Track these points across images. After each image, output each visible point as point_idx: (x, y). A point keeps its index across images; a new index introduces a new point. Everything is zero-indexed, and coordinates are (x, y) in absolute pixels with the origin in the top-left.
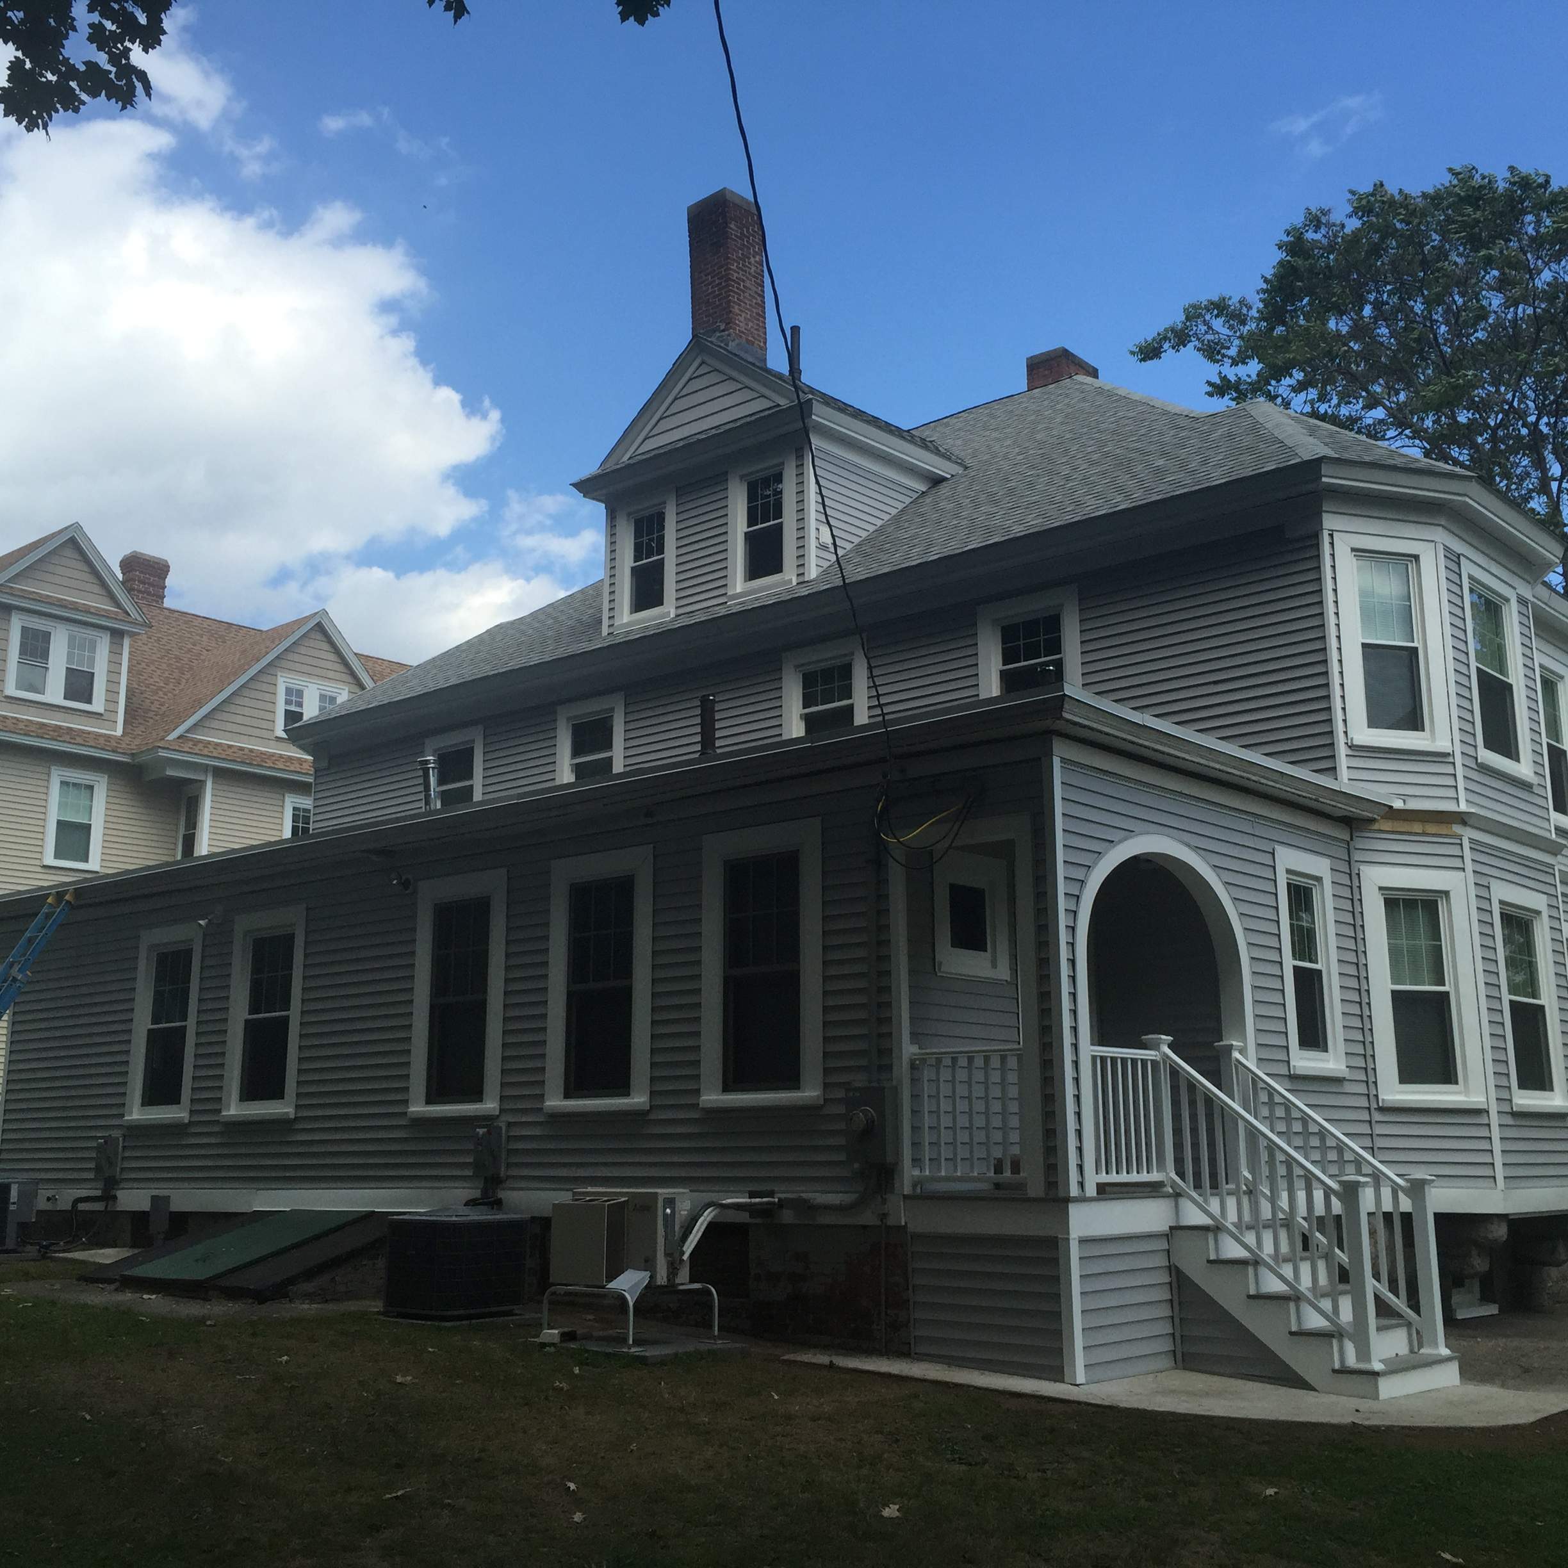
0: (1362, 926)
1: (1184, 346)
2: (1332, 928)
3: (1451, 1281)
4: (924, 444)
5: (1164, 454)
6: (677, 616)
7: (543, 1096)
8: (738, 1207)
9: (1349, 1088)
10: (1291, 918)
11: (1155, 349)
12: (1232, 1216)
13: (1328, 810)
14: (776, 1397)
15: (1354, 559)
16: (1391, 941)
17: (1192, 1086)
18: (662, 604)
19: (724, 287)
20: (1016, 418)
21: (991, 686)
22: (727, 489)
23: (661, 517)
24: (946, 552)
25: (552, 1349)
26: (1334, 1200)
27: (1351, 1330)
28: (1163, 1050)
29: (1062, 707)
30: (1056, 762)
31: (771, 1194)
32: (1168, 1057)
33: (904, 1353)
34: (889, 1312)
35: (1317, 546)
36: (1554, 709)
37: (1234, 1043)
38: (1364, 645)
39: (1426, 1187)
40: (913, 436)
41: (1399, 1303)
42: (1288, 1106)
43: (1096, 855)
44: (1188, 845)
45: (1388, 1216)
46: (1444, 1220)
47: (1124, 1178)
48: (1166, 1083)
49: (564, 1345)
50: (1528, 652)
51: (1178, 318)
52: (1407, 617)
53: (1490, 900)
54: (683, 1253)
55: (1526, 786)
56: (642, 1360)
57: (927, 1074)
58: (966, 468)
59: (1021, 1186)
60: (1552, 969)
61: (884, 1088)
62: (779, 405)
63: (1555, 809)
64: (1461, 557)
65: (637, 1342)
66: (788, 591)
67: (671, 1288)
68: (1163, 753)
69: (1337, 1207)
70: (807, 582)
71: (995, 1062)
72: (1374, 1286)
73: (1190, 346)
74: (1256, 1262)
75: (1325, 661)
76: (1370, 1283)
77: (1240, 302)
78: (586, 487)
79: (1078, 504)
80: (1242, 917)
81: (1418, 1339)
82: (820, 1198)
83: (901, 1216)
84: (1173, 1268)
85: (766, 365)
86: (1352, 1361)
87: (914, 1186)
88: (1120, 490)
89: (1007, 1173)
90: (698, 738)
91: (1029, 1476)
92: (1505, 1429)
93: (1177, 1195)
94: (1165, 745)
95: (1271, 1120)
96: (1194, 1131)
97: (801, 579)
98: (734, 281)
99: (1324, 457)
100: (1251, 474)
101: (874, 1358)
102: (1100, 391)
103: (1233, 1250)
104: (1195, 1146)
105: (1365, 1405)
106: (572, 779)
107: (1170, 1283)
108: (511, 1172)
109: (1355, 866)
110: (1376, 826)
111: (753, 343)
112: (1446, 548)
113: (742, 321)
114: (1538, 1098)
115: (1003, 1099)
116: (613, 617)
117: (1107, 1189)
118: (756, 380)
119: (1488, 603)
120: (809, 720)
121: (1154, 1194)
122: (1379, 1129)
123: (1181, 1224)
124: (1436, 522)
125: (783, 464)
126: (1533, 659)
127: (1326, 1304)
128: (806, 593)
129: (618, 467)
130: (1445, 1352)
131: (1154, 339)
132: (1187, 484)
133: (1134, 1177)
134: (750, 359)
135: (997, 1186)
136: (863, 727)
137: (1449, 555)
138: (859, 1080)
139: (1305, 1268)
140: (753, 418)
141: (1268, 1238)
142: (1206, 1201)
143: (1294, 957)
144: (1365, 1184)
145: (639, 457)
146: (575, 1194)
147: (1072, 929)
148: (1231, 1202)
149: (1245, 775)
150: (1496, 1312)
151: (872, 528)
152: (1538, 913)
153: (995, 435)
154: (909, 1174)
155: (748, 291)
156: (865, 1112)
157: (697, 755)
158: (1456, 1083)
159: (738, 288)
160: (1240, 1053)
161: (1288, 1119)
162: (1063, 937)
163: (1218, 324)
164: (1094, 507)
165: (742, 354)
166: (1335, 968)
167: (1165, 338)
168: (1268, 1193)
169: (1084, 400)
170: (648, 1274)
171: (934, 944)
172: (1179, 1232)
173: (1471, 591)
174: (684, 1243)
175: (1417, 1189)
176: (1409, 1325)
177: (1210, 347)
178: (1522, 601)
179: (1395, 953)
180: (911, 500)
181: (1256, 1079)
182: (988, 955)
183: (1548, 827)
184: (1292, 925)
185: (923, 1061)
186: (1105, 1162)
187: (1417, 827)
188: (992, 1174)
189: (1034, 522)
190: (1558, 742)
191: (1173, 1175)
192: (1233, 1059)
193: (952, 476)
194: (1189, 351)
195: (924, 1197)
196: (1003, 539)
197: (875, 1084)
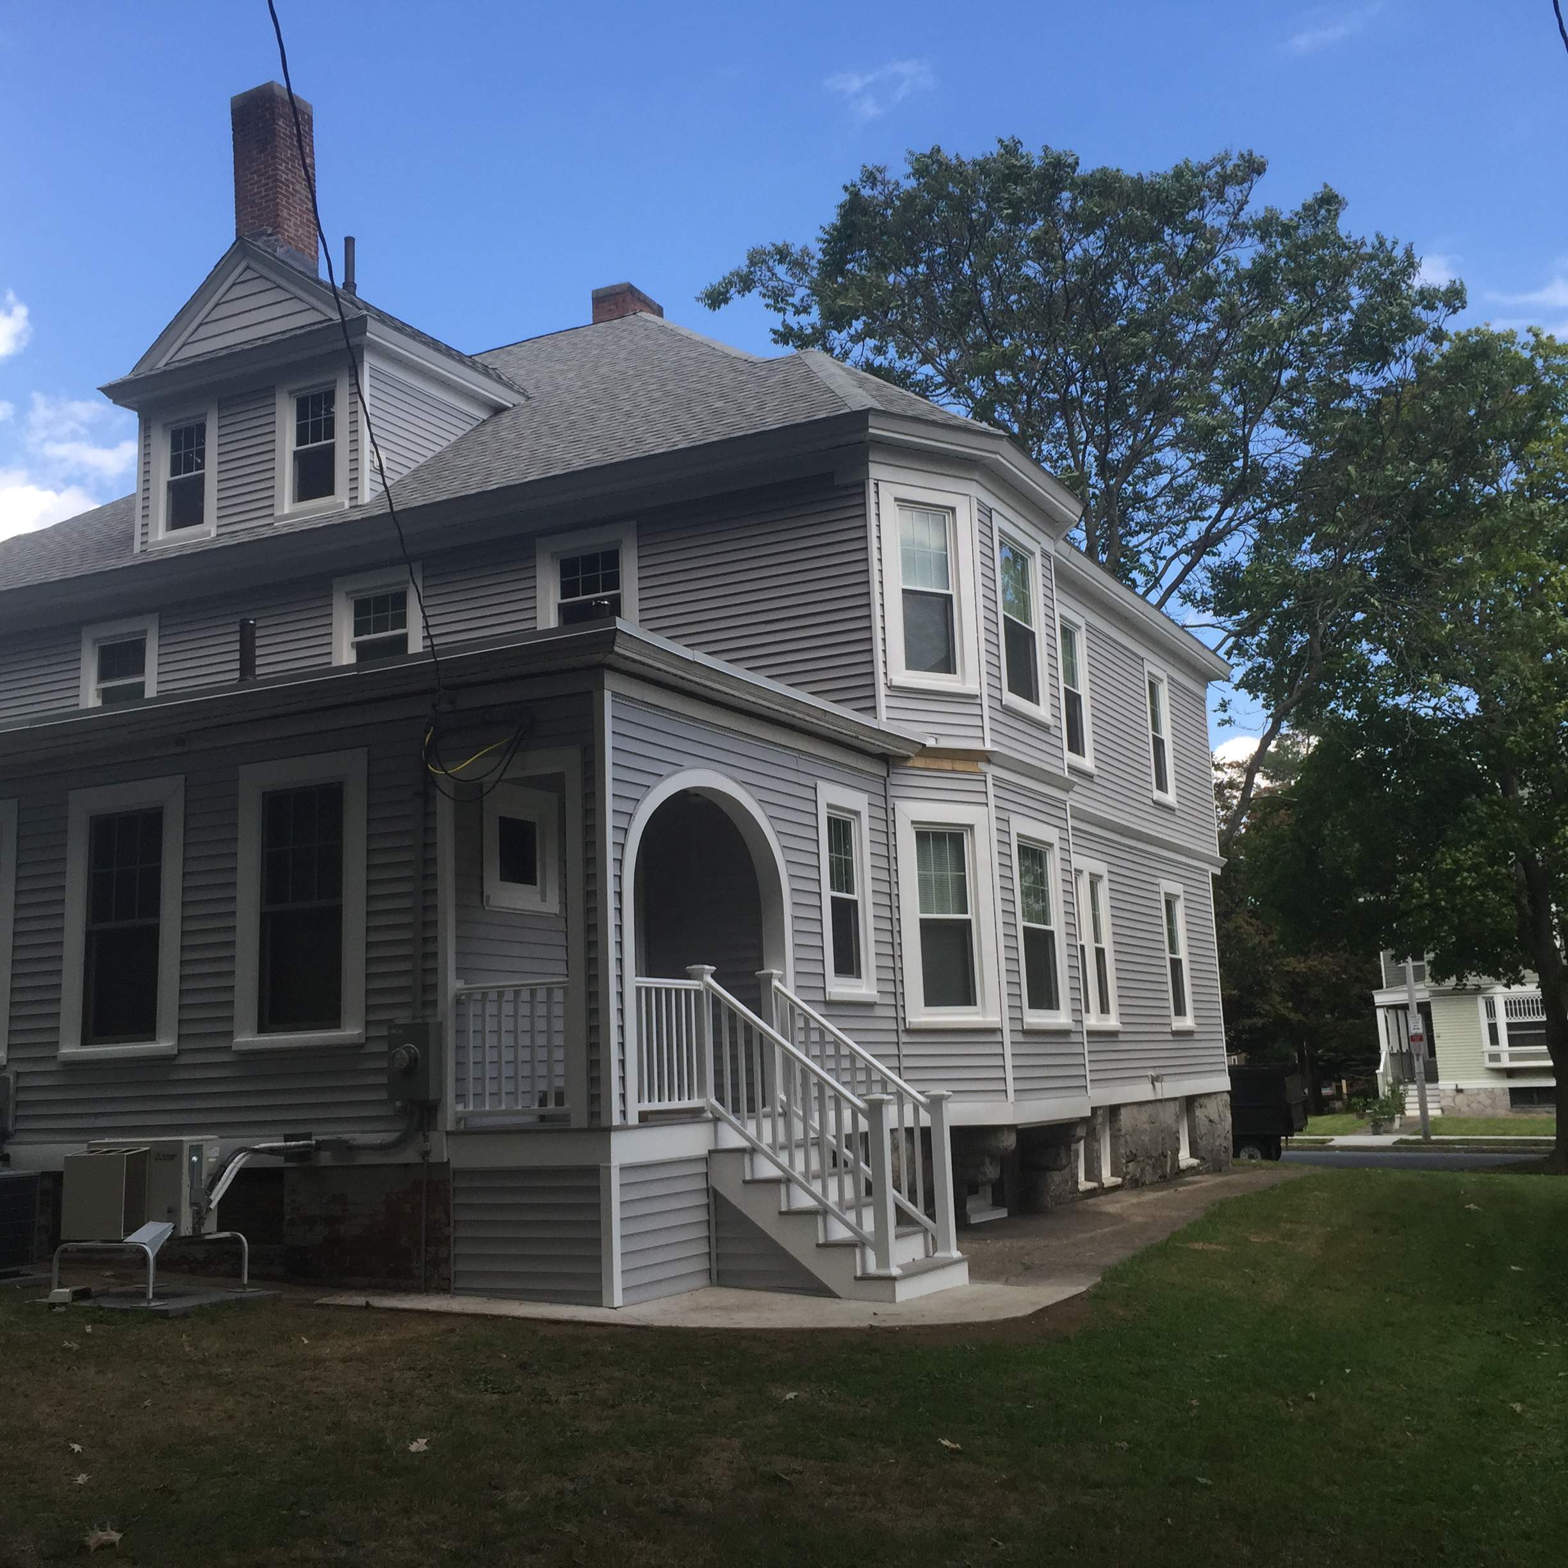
0: (896, 858)
1: (750, 291)
2: (868, 860)
3: (965, 1188)
4: (486, 371)
5: (722, 396)
6: (218, 535)
7: (57, 1043)
8: (272, 1151)
9: (879, 1012)
10: (831, 851)
11: (720, 293)
12: (767, 1138)
13: (869, 748)
14: (306, 1342)
15: (897, 508)
16: (921, 872)
17: (733, 1014)
18: (202, 522)
19: (271, 189)
20: (580, 351)
21: (548, 617)
22: (274, 404)
23: (201, 430)
24: (505, 482)
25: (63, 1309)
26: (861, 1118)
27: (872, 1239)
28: (705, 979)
29: (613, 643)
30: (608, 695)
31: (308, 1136)
32: (710, 986)
33: (444, 1288)
34: (429, 1249)
35: (863, 494)
36: (1072, 657)
37: (775, 971)
38: (904, 591)
39: (944, 1103)
40: (474, 362)
41: (917, 1212)
42: (822, 1030)
43: (644, 789)
44: (736, 781)
45: (910, 1131)
46: (959, 1134)
47: (665, 1105)
48: (708, 1014)
49: (75, 1304)
50: (1050, 603)
51: (741, 263)
52: (944, 565)
53: (1009, 833)
54: (211, 1201)
55: (1044, 727)
56: (163, 1314)
57: (473, 1009)
58: (528, 398)
59: (566, 1118)
60: (1061, 896)
61: (428, 1023)
62: (331, 320)
63: (1070, 749)
64: (993, 512)
65: (158, 1296)
66: (340, 514)
67: (196, 1239)
68: (712, 689)
69: (864, 1125)
70: (360, 506)
71: (541, 995)
72: (894, 1196)
73: (756, 292)
74: (788, 1180)
75: (869, 605)
76: (891, 1192)
77: (801, 250)
78: (117, 392)
79: (639, 441)
80: (784, 849)
81: (933, 1243)
82: (361, 1139)
83: (443, 1150)
84: (711, 1190)
85: (317, 275)
86: (872, 1268)
87: (458, 1121)
88: (679, 429)
89: (551, 1106)
90: (237, 665)
91: (562, 1399)
92: (1006, 1321)
93: (717, 1120)
94: (714, 681)
95: (806, 1045)
96: (734, 1058)
97: (354, 503)
98: (283, 183)
99: (871, 409)
100: (803, 421)
101: (412, 1296)
102: (662, 329)
103: (766, 1170)
104: (735, 1072)
105: (882, 1308)
106: (99, 703)
107: (708, 1205)
108: (20, 1126)
109: (890, 801)
110: (910, 764)
111: (303, 251)
112: (979, 502)
113: (292, 227)
114: (1046, 1017)
115: (549, 1032)
116: (147, 533)
117: (650, 1117)
118: (305, 291)
119: (1016, 555)
120: (360, 648)
121: (696, 1120)
122: (905, 1050)
123: (719, 1147)
124: (971, 477)
125: (335, 381)
126: (1053, 610)
127: (851, 1217)
128: (359, 517)
129: (153, 373)
130: (956, 1254)
131: (720, 284)
132: (745, 428)
133: (676, 1104)
134: (301, 269)
135: (542, 1118)
136: (417, 656)
137: (981, 509)
138: (403, 1017)
139: (833, 1184)
140: (303, 331)
141: (799, 1156)
142: (743, 1124)
143: (833, 888)
144: (889, 1102)
145: (177, 364)
146: (90, 1145)
147: (620, 862)
148: (767, 1125)
149: (789, 712)
150: (1006, 1215)
151: (430, 454)
152: (1051, 845)
153: (558, 367)
154: (452, 1110)
155: (298, 195)
156: (408, 1049)
157: (235, 682)
158: (975, 1004)
159: (286, 190)
160: (780, 981)
161: (822, 1043)
162: (611, 869)
163: (781, 270)
164: (655, 445)
165: (292, 262)
166: (870, 898)
167: (731, 283)
168: (801, 1113)
169: (647, 337)
170: (170, 1225)
171: (482, 878)
172: (716, 1155)
173: (1001, 543)
174: (211, 1191)
175: (935, 1104)
176: (925, 1231)
177: (774, 292)
178: (1046, 555)
179: (924, 882)
180: (471, 427)
181: (793, 1006)
182: (538, 888)
183: (1062, 766)
184: (831, 857)
185: (469, 995)
186: (648, 1089)
187: (947, 765)
188: (536, 1107)
189: (595, 457)
190: (1074, 687)
191: (713, 1101)
192: (773, 987)
193: (514, 405)
194: (754, 297)
195: (467, 1132)
196: (564, 472)
197: (419, 1021)
